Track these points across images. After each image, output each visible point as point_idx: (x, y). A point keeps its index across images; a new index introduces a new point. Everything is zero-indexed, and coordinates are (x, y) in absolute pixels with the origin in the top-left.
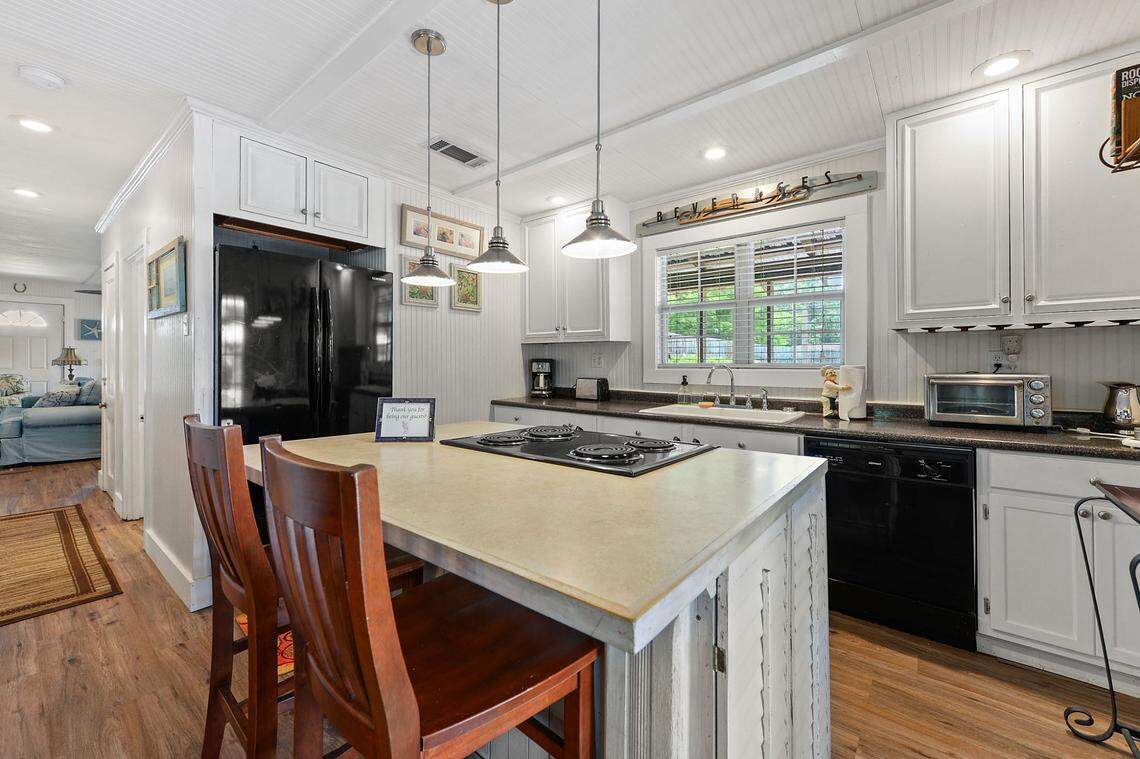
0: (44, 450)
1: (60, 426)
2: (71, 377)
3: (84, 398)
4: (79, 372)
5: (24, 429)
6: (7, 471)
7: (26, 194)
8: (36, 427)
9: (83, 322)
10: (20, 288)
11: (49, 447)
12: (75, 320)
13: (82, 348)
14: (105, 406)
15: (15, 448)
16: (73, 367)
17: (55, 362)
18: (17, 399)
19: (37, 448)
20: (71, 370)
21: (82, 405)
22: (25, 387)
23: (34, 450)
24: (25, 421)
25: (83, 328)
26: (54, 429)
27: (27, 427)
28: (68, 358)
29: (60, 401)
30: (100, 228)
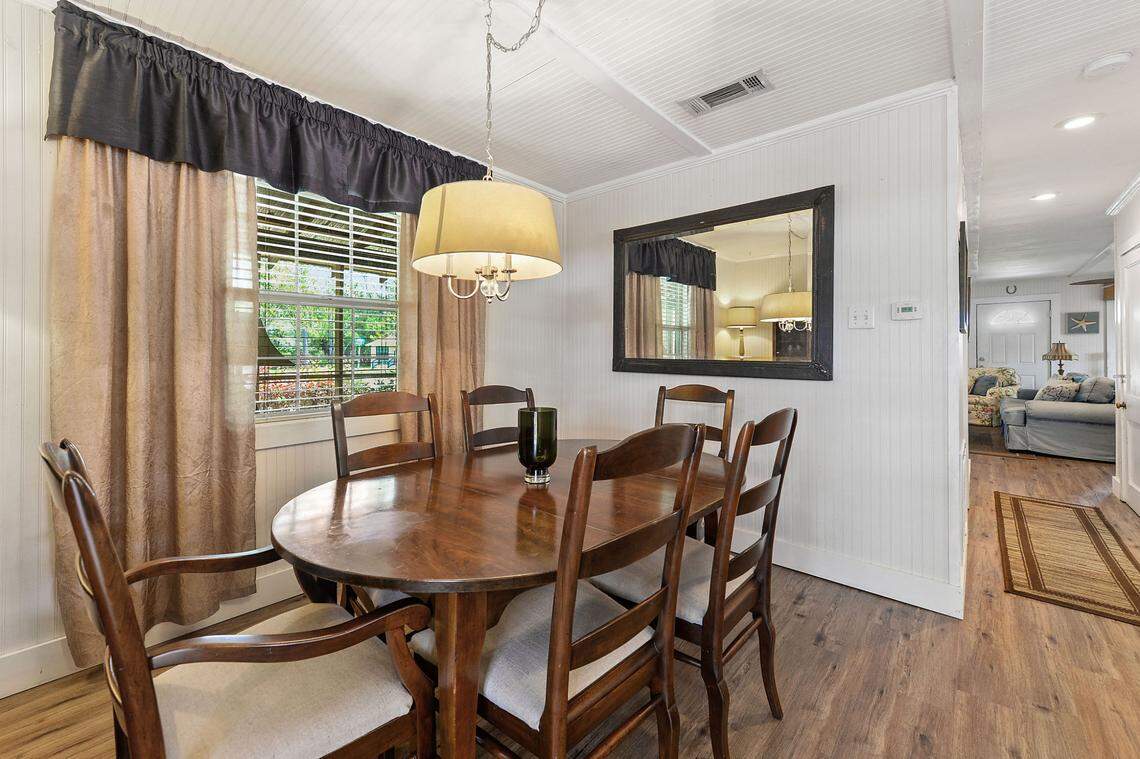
0: (1047, 443)
1: (1060, 421)
2: (1061, 372)
3: (1085, 395)
4: (1069, 367)
5: (1028, 420)
6: (1013, 455)
7: (1046, 197)
8: (1039, 419)
9: (1070, 315)
10: (1011, 290)
11: (1053, 442)
12: (1061, 314)
13: (1073, 343)
14: (1124, 406)
15: (1020, 435)
16: (1063, 362)
17: (1045, 357)
18: (1013, 391)
19: (1039, 438)
20: (1061, 365)
21: (1083, 402)
22: (1017, 380)
23: (1035, 439)
24: (1029, 411)
25: (1070, 321)
26: (1054, 423)
27: (1031, 417)
28: (1058, 353)
29: (1060, 396)
30: (1113, 210)
